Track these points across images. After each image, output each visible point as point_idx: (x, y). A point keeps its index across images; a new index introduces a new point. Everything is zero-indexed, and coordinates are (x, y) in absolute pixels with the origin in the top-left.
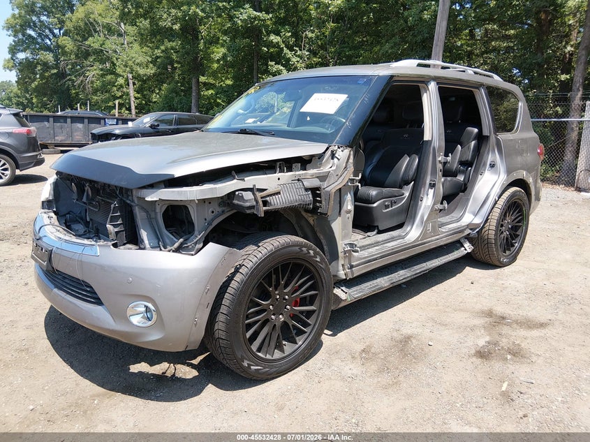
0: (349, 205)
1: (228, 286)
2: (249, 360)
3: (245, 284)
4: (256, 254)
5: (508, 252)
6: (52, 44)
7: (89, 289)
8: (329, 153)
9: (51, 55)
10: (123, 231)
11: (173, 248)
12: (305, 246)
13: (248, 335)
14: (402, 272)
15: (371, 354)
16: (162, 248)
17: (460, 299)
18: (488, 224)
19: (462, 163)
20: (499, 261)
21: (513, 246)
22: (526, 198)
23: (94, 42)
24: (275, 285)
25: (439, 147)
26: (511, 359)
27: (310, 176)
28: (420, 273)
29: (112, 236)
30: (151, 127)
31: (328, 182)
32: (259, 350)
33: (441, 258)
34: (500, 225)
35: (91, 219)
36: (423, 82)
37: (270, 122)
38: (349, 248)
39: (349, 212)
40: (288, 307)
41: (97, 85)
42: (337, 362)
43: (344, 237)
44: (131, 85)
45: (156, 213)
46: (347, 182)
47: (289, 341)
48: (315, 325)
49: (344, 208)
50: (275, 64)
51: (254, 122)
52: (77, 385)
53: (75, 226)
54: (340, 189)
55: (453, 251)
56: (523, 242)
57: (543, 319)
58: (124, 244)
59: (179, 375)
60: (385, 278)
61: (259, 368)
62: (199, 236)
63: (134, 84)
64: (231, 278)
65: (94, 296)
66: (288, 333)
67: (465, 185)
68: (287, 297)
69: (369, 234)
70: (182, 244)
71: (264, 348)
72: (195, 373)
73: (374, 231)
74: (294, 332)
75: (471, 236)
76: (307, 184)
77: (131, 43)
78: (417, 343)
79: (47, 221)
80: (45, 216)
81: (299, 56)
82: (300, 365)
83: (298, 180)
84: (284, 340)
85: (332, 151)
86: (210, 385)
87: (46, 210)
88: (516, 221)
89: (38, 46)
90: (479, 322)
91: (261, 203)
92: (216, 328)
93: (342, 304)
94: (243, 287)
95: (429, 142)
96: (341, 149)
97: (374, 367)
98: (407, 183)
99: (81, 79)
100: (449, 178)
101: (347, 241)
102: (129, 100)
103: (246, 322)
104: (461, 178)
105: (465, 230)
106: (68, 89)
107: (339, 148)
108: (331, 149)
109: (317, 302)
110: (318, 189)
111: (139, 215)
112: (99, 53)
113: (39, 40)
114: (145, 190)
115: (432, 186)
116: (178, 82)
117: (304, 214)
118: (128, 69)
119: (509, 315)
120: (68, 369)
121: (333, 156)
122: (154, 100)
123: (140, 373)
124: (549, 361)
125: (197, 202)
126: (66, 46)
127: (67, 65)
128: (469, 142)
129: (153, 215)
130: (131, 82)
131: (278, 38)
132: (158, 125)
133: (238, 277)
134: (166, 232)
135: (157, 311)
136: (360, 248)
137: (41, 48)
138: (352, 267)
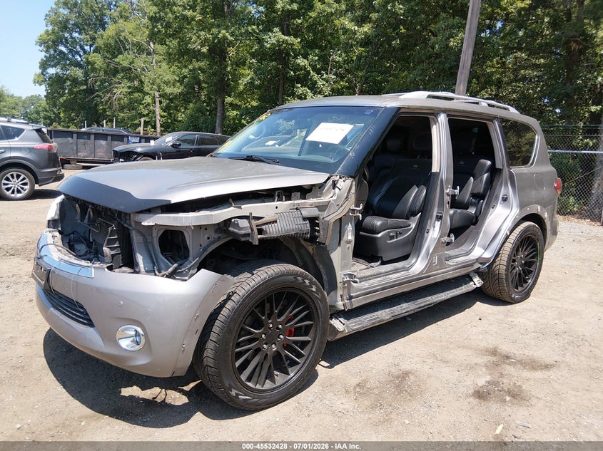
0: (350, 235)
1: (219, 313)
2: (238, 390)
3: (236, 311)
4: (249, 282)
5: (520, 289)
6: (82, 60)
7: (82, 310)
8: (330, 182)
9: (81, 71)
10: (119, 254)
11: (167, 273)
12: (301, 275)
13: (237, 364)
14: (405, 305)
15: (365, 389)
16: (157, 273)
17: (466, 336)
18: (499, 259)
19: (474, 195)
20: (511, 298)
21: (526, 282)
22: (540, 233)
23: (123, 60)
24: (268, 314)
25: (447, 180)
26: (510, 401)
27: (309, 206)
28: (424, 306)
29: (108, 259)
30: (172, 146)
31: (329, 211)
32: (249, 379)
33: (448, 292)
34: (512, 259)
35: (94, 240)
36: (432, 114)
37: (288, 146)
38: (348, 279)
39: (349, 242)
40: (281, 336)
41: (124, 102)
42: (329, 396)
43: (344, 267)
44: (158, 103)
45: (152, 237)
46: (348, 212)
47: (282, 372)
48: (308, 356)
49: (345, 239)
50: (301, 87)
51: (274, 145)
52: (67, 405)
53: (78, 247)
54: (340, 219)
55: (462, 286)
56: (537, 278)
57: (548, 361)
58: (120, 267)
59: (169, 401)
60: (387, 310)
61: (248, 397)
62: (194, 261)
63: (161, 102)
64: (222, 305)
65: (87, 317)
66: (280, 363)
67: (477, 218)
68: (280, 326)
69: (372, 264)
70: (176, 269)
71: (255, 378)
72: (184, 400)
73: (377, 261)
74: (287, 363)
75: (480, 270)
76: (305, 213)
77: (160, 62)
78: (414, 379)
79: (50, 240)
80: (50, 235)
81: (324, 79)
82: (292, 396)
83: (297, 209)
84: (277, 370)
85: (334, 182)
86: (199, 413)
87: (51, 229)
88: (529, 256)
89: (68, 62)
90: (482, 361)
91: (256, 231)
92: (205, 355)
93: (339, 336)
94: (234, 315)
95: (437, 174)
96: (343, 179)
97: (367, 403)
98: (414, 214)
99: (109, 95)
100: (459, 211)
101: (347, 272)
102: (155, 117)
103: (237, 350)
104: (472, 211)
105: (474, 263)
106: (96, 105)
107: (340, 178)
108: (332, 179)
109: (312, 333)
110: (316, 218)
111: (136, 239)
112: (127, 70)
113: (70, 56)
114: (142, 215)
115: (439, 218)
116: (204, 102)
117: (303, 242)
118: (155, 87)
119: (514, 354)
120: (60, 389)
121: (334, 185)
122: (179, 119)
123: (131, 397)
124: (549, 405)
125: (193, 228)
126: (96, 63)
127: (96, 82)
128: (482, 175)
129: (149, 240)
130: (157, 100)
131: (306, 61)
132: (180, 145)
133: (229, 305)
134: (161, 256)
135: (146, 335)
136: (359, 279)
137: (70, 65)
138: (351, 298)
